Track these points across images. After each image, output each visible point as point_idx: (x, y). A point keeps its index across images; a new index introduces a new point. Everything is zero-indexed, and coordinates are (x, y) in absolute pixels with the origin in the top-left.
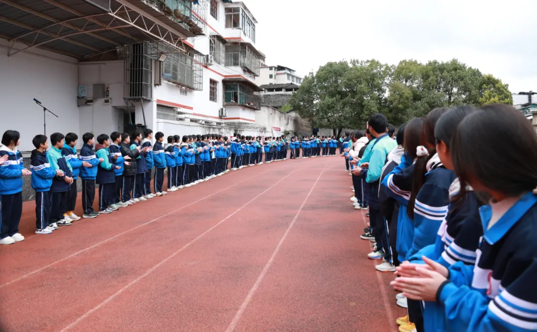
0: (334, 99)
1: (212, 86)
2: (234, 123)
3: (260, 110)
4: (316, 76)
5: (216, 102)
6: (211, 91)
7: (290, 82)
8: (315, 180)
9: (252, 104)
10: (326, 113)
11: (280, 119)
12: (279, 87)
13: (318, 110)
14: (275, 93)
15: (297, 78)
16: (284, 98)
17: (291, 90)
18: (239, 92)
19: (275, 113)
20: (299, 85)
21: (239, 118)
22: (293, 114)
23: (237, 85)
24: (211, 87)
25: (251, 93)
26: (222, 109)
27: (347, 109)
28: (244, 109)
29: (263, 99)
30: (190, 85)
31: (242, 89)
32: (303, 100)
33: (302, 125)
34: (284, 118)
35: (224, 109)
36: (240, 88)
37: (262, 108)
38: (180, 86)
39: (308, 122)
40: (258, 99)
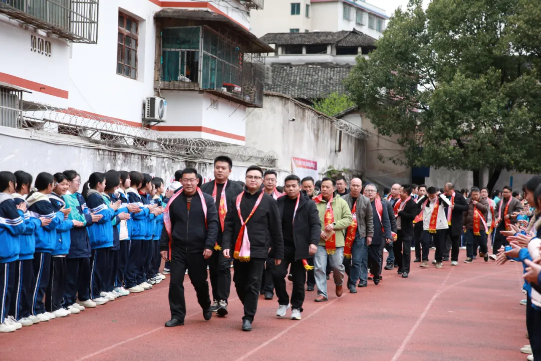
0: (483, 79)
1: (126, 32)
2: (185, 141)
3: (261, 107)
4: (431, 9)
5: (135, 78)
6: (119, 46)
7: (350, 27)
8: (415, 318)
9: (238, 89)
10: (453, 121)
11: (317, 137)
12: (319, 40)
13: (429, 114)
14: (305, 58)
15: (372, 15)
16: (330, 73)
17: (351, 51)
18: (201, 52)
19: (304, 115)
20: (376, 35)
21: (199, 129)
22: (356, 123)
23: (197, 30)
24: (120, 34)
25: (236, 57)
26: (152, 101)
27: (522, 111)
28: (214, 103)
29: (270, 74)
30: (60, 25)
31: (213, 43)
32: (387, 82)
33: (380, 158)
34: (327, 132)
35: (158, 100)
36: (205, 42)
37: (267, 102)
38: (31, 27)
39: (399, 147)
40: (255, 74)
